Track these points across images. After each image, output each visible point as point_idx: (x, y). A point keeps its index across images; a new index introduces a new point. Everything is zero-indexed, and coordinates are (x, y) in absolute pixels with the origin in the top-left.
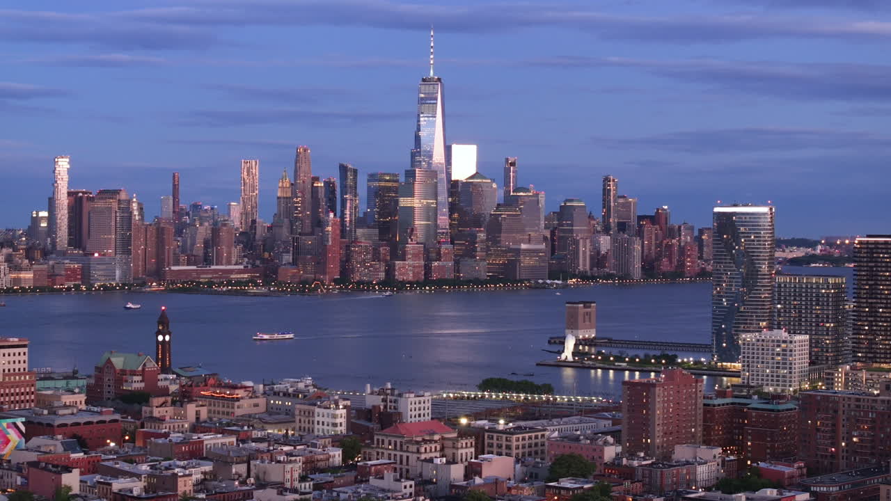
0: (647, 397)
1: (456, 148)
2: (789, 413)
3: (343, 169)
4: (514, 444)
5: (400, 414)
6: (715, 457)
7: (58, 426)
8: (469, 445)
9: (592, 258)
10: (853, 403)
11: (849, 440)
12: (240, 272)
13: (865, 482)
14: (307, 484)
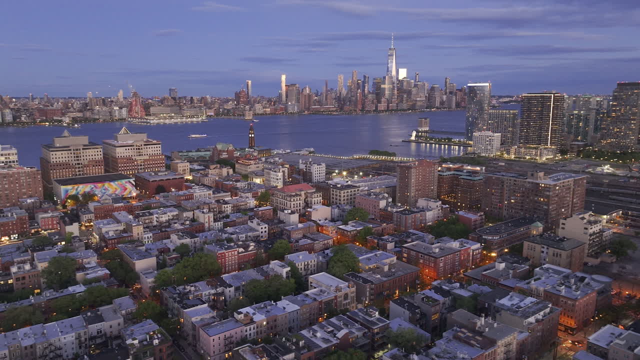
0: (408, 173)
1: (400, 70)
2: (480, 181)
3: (365, 77)
4: (342, 195)
5: (311, 173)
6: (437, 207)
7: (152, 181)
8: (319, 196)
9: (440, 102)
10: (512, 182)
11: (509, 200)
12: (333, 108)
13: (515, 232)
14: (219, 223)
